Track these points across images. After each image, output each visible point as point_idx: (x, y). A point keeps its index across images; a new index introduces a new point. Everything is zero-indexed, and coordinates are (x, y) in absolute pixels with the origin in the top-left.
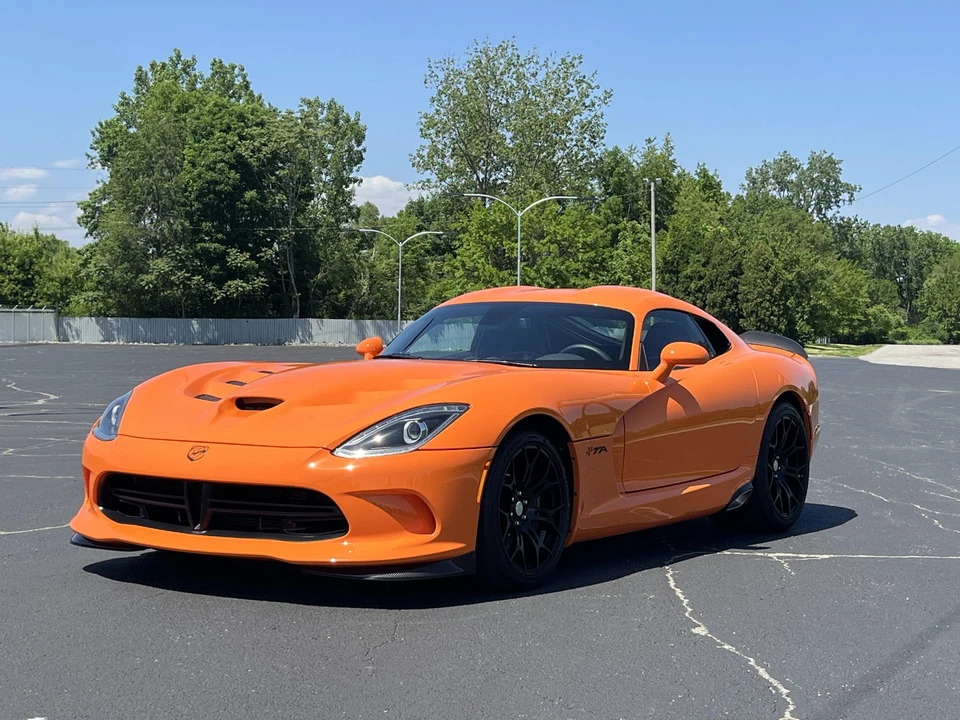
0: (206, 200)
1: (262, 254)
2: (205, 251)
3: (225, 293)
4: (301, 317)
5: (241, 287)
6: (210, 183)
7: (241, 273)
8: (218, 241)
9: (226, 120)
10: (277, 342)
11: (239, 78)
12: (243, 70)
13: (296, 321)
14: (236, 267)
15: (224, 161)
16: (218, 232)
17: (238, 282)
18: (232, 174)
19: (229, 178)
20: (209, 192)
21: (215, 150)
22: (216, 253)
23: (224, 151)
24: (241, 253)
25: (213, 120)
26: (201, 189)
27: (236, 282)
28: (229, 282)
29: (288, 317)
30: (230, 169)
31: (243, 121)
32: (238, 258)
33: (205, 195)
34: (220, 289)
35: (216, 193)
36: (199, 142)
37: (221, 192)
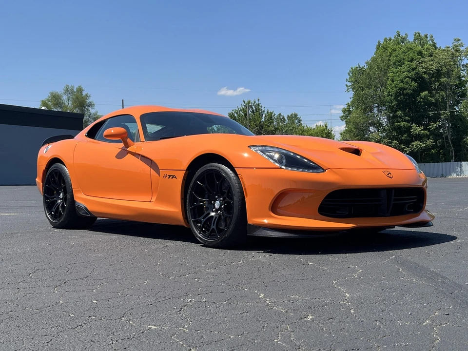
0: (399, 99)
1: (431, 127)
2: (399, 127)
3: (411, 149)
4: (455, 161)
5: (419, 145)
6: (401, 89)
7: (419, 137)
8: (406, 121)
9: (411, 55)
10: (441, 175)
11: (430, 41)
12: (432, 37)
13: (453, 164)
14: (416, 134)
15: (409, 77)
16: (406, 116)
17: (418, 142)
18: (413, 83)
19: (411, 86)
20: (401, 95)
21: (404, 72)
22: (405, 127)
23: (409, 71)
24: (419, 126)
25: (404, 56)
26: (396, 93)
27: (416, 142)
28: (413, 143)
29: (448, 162)
30: (412, 81)
31: (421, 55)
32: (417, 129)
33: (399, 96)
34: (408, 147)
35: (404, 94)
36: (396, 68)
37: (407, 94)
